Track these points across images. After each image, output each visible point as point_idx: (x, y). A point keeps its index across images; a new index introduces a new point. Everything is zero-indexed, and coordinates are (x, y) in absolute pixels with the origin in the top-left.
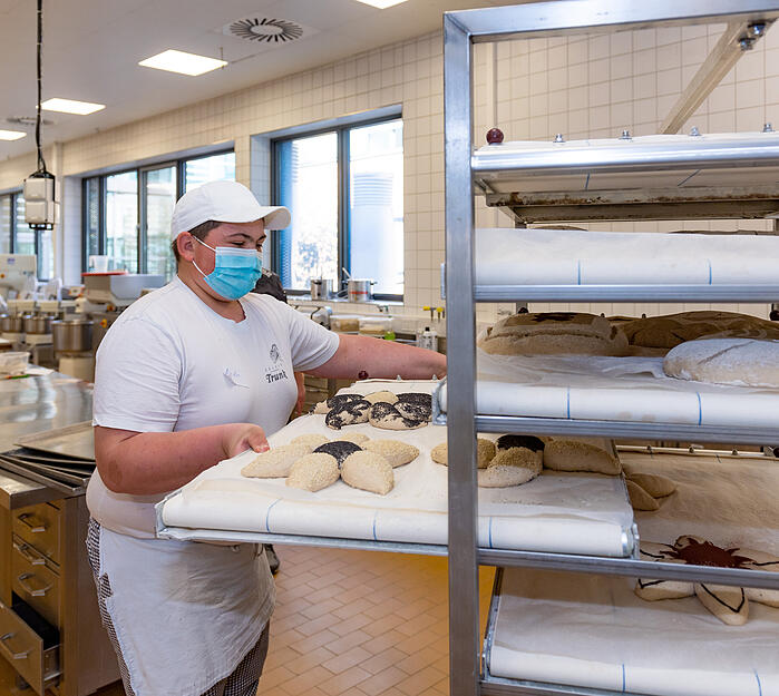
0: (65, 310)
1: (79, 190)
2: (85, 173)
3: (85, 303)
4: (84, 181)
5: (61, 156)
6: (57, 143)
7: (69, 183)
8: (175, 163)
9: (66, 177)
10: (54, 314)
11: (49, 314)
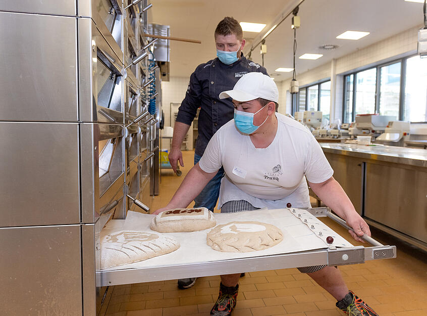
0: (341, 134)
1: (342, 81)
2: (345, 72)
3: (354, 130)
4: (345, 76)
5: (335, 65)
6: (334, 59)
7: (338, 78)
8: (401, 60)
9: (338, 75)
10: (336, 135)
11: (334, 135)
